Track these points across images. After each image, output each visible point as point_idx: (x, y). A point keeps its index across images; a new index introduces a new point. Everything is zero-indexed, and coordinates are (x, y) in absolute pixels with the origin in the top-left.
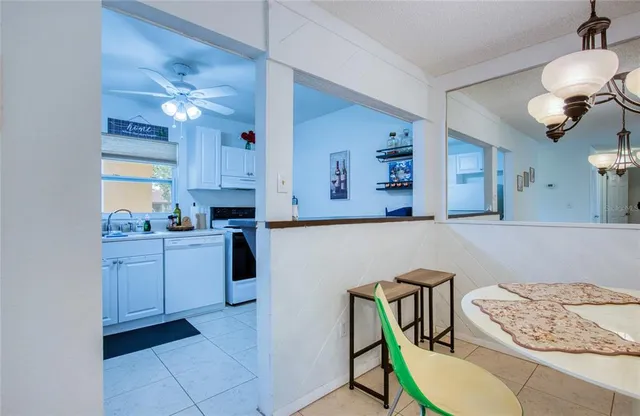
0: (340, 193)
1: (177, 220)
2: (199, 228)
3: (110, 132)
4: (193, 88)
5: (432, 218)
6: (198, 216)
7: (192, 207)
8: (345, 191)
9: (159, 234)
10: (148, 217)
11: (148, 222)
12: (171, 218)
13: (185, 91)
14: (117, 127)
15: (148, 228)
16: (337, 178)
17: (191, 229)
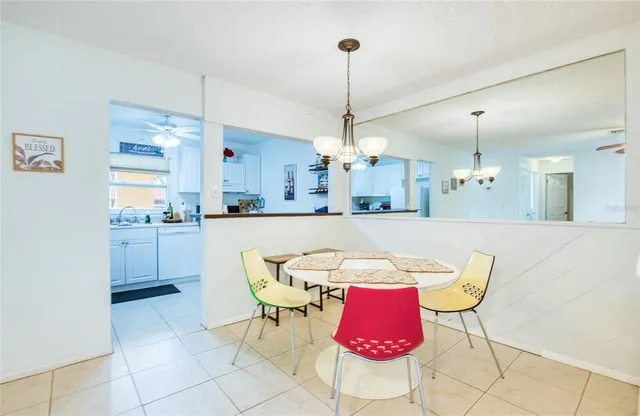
0: (290, 196)
1: (169, 215)
2: (186, 221)
3: (121, 152)
4: (175, 126)
5: (341, 214)
6: (185, 212)
7: (181, 206)
8: (293, 194)
9: (156, 224)
10: (148, 213)
11: (148, 216)
12: (165, 213)
13: (169, 128)
14: (126, 148)
15: (148, 221)
16: (287, 184)
17: (180, 221)
